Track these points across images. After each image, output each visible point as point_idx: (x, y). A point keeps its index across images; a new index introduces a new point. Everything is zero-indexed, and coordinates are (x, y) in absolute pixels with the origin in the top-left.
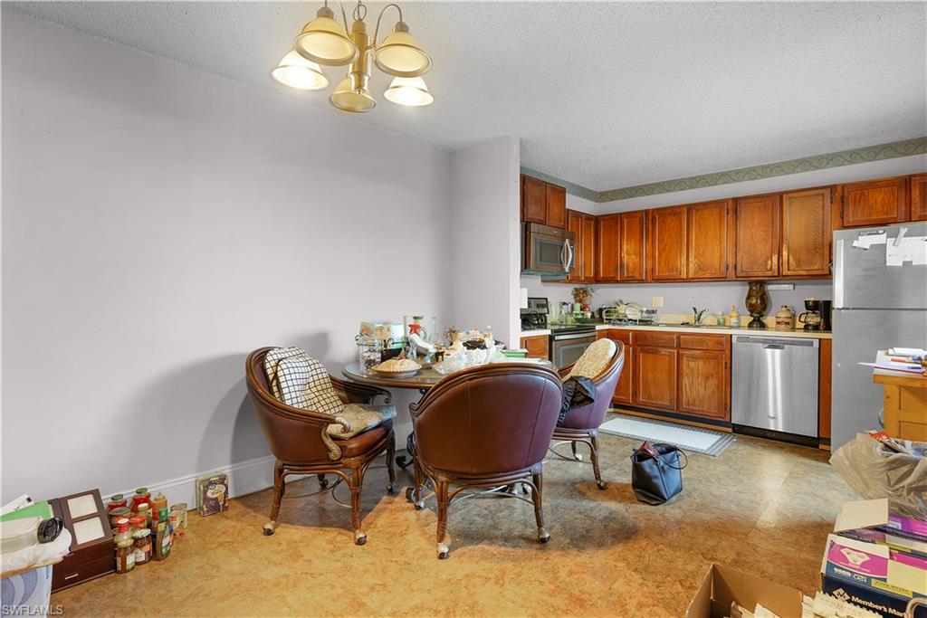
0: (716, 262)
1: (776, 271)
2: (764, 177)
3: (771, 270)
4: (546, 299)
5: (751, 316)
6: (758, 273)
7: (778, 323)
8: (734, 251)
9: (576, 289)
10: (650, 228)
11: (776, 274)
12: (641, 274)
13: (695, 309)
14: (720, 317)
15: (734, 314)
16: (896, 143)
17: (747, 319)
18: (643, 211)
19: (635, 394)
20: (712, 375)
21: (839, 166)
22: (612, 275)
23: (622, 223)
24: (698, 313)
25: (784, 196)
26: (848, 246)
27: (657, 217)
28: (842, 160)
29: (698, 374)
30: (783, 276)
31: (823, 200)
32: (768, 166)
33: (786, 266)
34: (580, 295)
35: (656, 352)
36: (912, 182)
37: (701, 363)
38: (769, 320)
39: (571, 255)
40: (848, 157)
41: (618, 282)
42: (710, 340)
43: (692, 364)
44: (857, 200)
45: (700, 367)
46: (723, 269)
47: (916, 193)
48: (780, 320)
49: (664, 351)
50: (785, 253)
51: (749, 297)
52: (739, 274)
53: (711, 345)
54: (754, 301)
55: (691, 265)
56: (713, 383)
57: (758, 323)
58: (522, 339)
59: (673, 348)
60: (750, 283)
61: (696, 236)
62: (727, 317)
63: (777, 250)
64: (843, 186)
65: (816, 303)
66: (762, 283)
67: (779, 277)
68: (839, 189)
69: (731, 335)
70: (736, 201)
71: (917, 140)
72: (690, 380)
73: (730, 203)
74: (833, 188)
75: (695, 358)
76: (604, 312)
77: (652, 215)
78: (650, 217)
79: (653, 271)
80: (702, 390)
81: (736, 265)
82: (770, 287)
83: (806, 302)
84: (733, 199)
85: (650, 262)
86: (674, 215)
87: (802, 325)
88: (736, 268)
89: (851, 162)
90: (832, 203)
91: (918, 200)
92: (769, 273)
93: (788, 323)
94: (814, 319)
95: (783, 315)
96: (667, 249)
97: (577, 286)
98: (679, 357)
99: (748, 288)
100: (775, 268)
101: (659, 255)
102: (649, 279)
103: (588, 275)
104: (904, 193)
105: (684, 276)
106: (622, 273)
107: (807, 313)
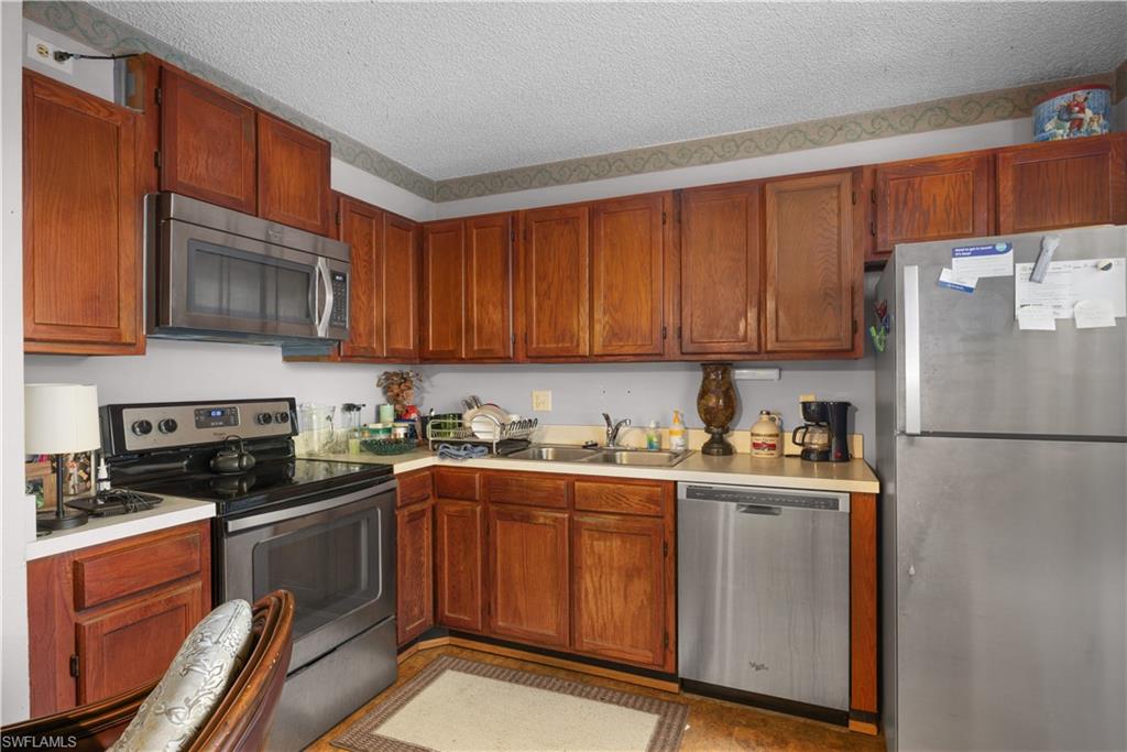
0: (645, 324)
1: (756, 344)
2: (727, 160)
3: (745, 339)
4: (292, 402)
5: (707, 431)
6: (722, 345)
7: (756, 446)
8: (676, 300)
9: (388, 376)
10: (522, 249)
11: (755, 348)
12: (505, 346)
13: (607, 418)
14: (652, 433)
15: (677, 427)
16: (948, 101)
18: (508, 213)
19: (488, 610)
20: (639, 571)
21: (854, 141)
22: (451, 348)
23: (468, 238)
24: (614, 424)
25: (768, 187)
26: (930, 283)
27: (534, 226)
28: (859, 129)
29: (611, 568)
30: (768, 352)
31: (838, 197)
32: (732, 138)
33: (771, 334)
34: (394, 388)
35: (527, 519)
36: (1000, 162)
37: (616, 543)
39: (329, 298)
40: (867, 125)
41: (461, 361)
42: (634, 493)
43: (599, 546)
44: (901, 198)
45: (615, 552)
46: (658, 334)
47: (1006, 184)
48: (760, 440)
49: (543, 516)
50: (770, 305)
51: (703, 394)
52: (688, 347)
53: (635, 504)
54: (712, 402)
55: (598, 328)
56: (640, 587)
58: (34, 567)
59: (560, 509)
60: (705, 366)
61: (607, 266)
62: (665, 432)
63: (755, 299)
64: (875, 169)
65: (823, 406)
66: (725, 367)
67: (760, 355)
68: (867, 175)
69: (676, 482)
70: (679, 194)
71: (982, 96)
72: (596, 579)
73: (669, 200)
74: (856, 172)
75: (604, 532)
76: (429, 427)
77: (525, 224)
78: (522, 227)
79: (527, 339)
80: (618, 606)
81: (680, 329)
82: (741, 375)
83: (804, 404)
84: (674, 191)
85: (522, 320)
86: (567, 222)
87: (798, 450)
88: (680, 336)
89: (874, 135)
90: (854, 203)
91: (1010, 198)
92: (741, 347)
93: (772, 447)
94: (818, 439)
95: (765, 430)
96: (553, 295)
97: (391, 369)
98: (574, 530)
99: (700, 375)
100: (752, 334)
101: (540, 307)
102: (521, 354)
103: (400, 346)
104: (986, 184)
105: (584, 349)
106: (469, 344)
107: (806, 427)
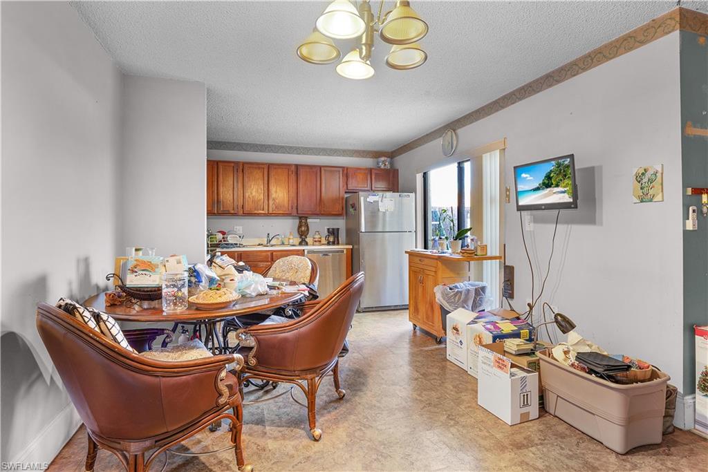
0: (286, 204)
5: (300, 238)
6: (305, 211)
7: (314, 241)
8: (296, 197)
10: (241, 176)
12: (234, 209)
13: (269, 235)
14: (283, 239)
15: (291, 237)
17: (298, 240)
18: (236, 162)
23: (218, 168)
25: (322, 168)
27: (246, 169)
35: (256, 266)
38: (309, 240)
44: (353, 177)
46: (290, 208)
47: (373, 176)
49: (262, 264)
51: (299, 227)
52: (300, 212)
54: (303, 229)
55: (270, 205)
57: (303, 242)
60: (300, 218)
61: (273, 185)
63: (318, 199)
65: (332, 229)
68: (346, 169)
69: (304, 250)
70: (297, 166)
74: (343, 168)
83: (328, 229)
85: (241, 200)
86: (259, 169)
87: (326, 242)
88: (297, 209)
91: (374, 180)
94: (332, 238)
95: (317, 236)
102: (240, 213)
105: (266, 212)
106: (218, 208)
107: (329, 235)
